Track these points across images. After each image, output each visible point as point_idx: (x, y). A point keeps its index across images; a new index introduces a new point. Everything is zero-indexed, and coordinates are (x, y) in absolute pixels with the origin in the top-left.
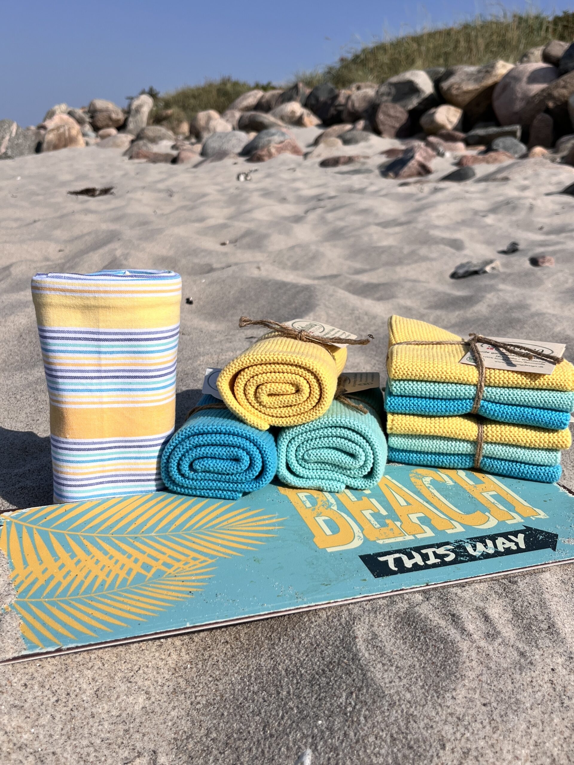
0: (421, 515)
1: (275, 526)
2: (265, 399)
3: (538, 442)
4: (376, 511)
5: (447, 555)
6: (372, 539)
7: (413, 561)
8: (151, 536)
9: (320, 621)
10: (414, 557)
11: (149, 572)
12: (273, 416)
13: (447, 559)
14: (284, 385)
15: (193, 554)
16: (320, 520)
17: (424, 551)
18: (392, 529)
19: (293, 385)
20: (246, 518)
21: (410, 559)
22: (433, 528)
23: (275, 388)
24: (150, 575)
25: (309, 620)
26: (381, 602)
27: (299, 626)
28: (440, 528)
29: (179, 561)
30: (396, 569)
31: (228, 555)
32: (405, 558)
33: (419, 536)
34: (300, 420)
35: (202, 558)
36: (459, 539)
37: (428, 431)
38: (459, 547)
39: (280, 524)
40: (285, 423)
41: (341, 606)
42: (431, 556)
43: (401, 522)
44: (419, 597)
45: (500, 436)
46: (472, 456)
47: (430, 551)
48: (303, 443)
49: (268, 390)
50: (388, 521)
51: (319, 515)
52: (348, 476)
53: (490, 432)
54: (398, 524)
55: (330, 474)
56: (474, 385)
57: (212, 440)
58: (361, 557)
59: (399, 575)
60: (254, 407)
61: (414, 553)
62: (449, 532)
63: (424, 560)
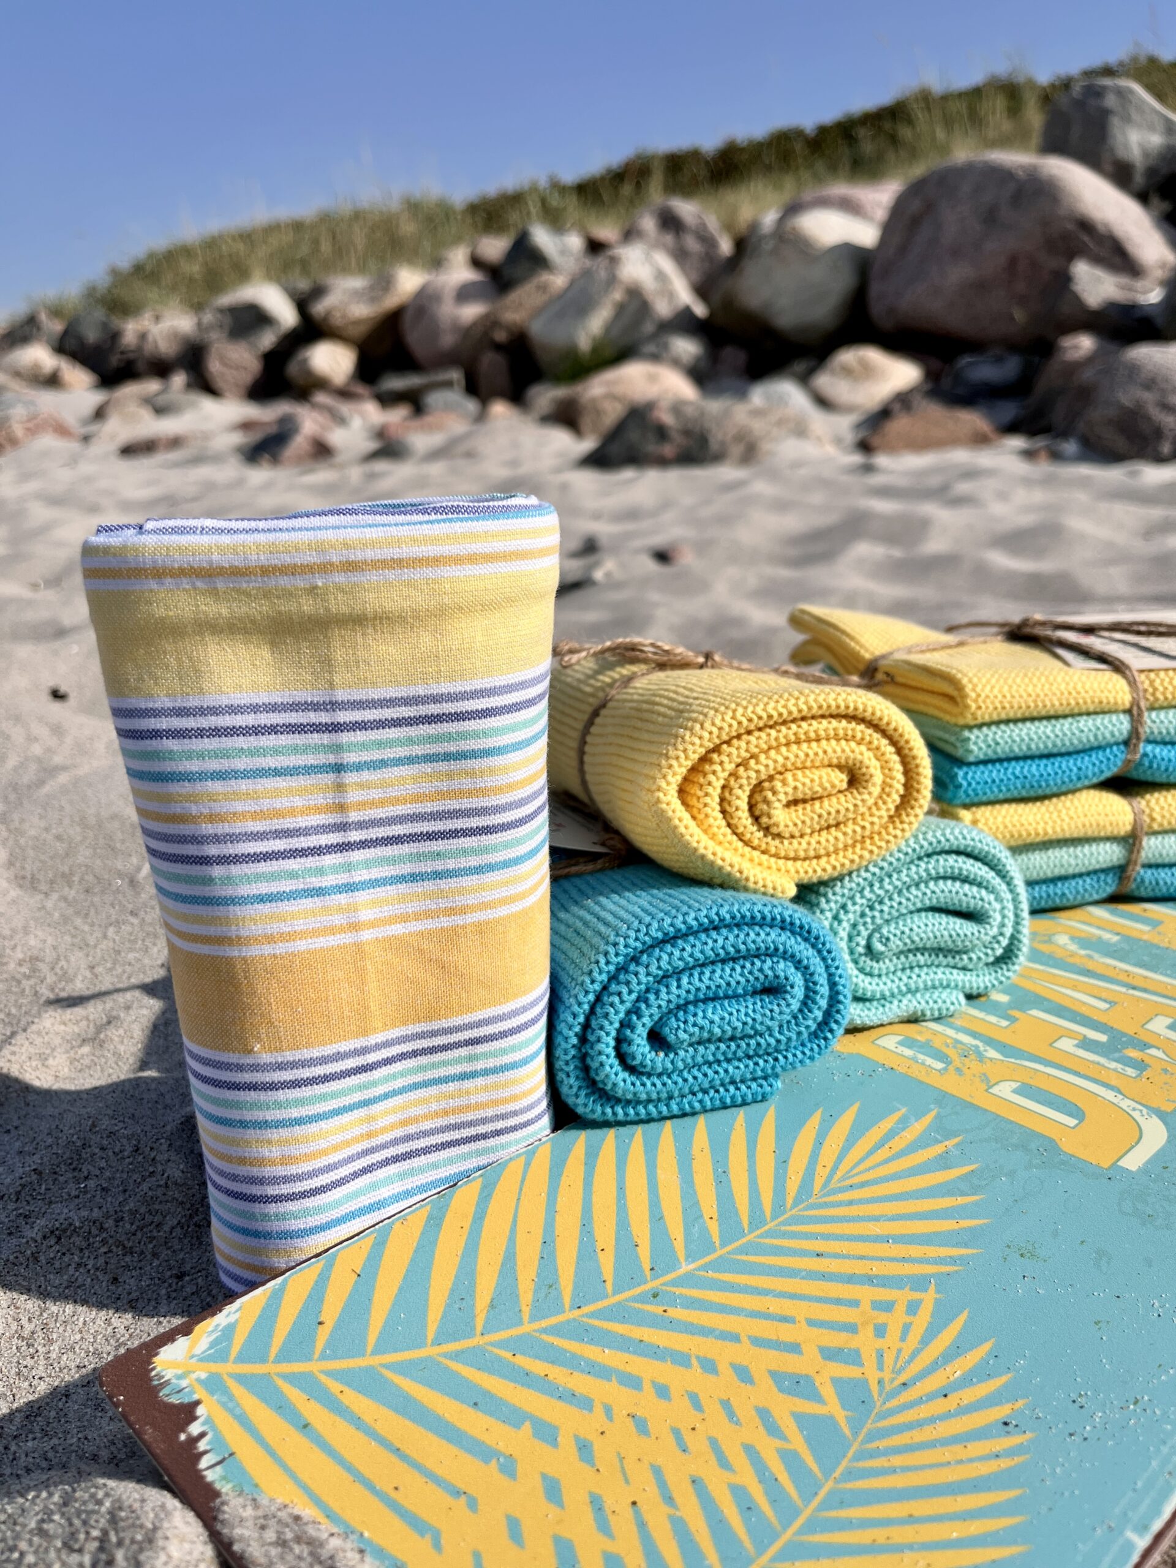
2: (781, 816)
4: (1078, 1036)
14: (824, 772)
16: (1006, 1093)
19: (840, 767)
39: (943, 1131)
43: (1154, 1047)
46: (1121, 870)
49: (790, 790)
50: (1132, 1054)
51: (989, 1082)
52: (965, 969)
53: (1157, 809)
54: (1157, 1053)
56: (1127, 710)
60: (747, 843)
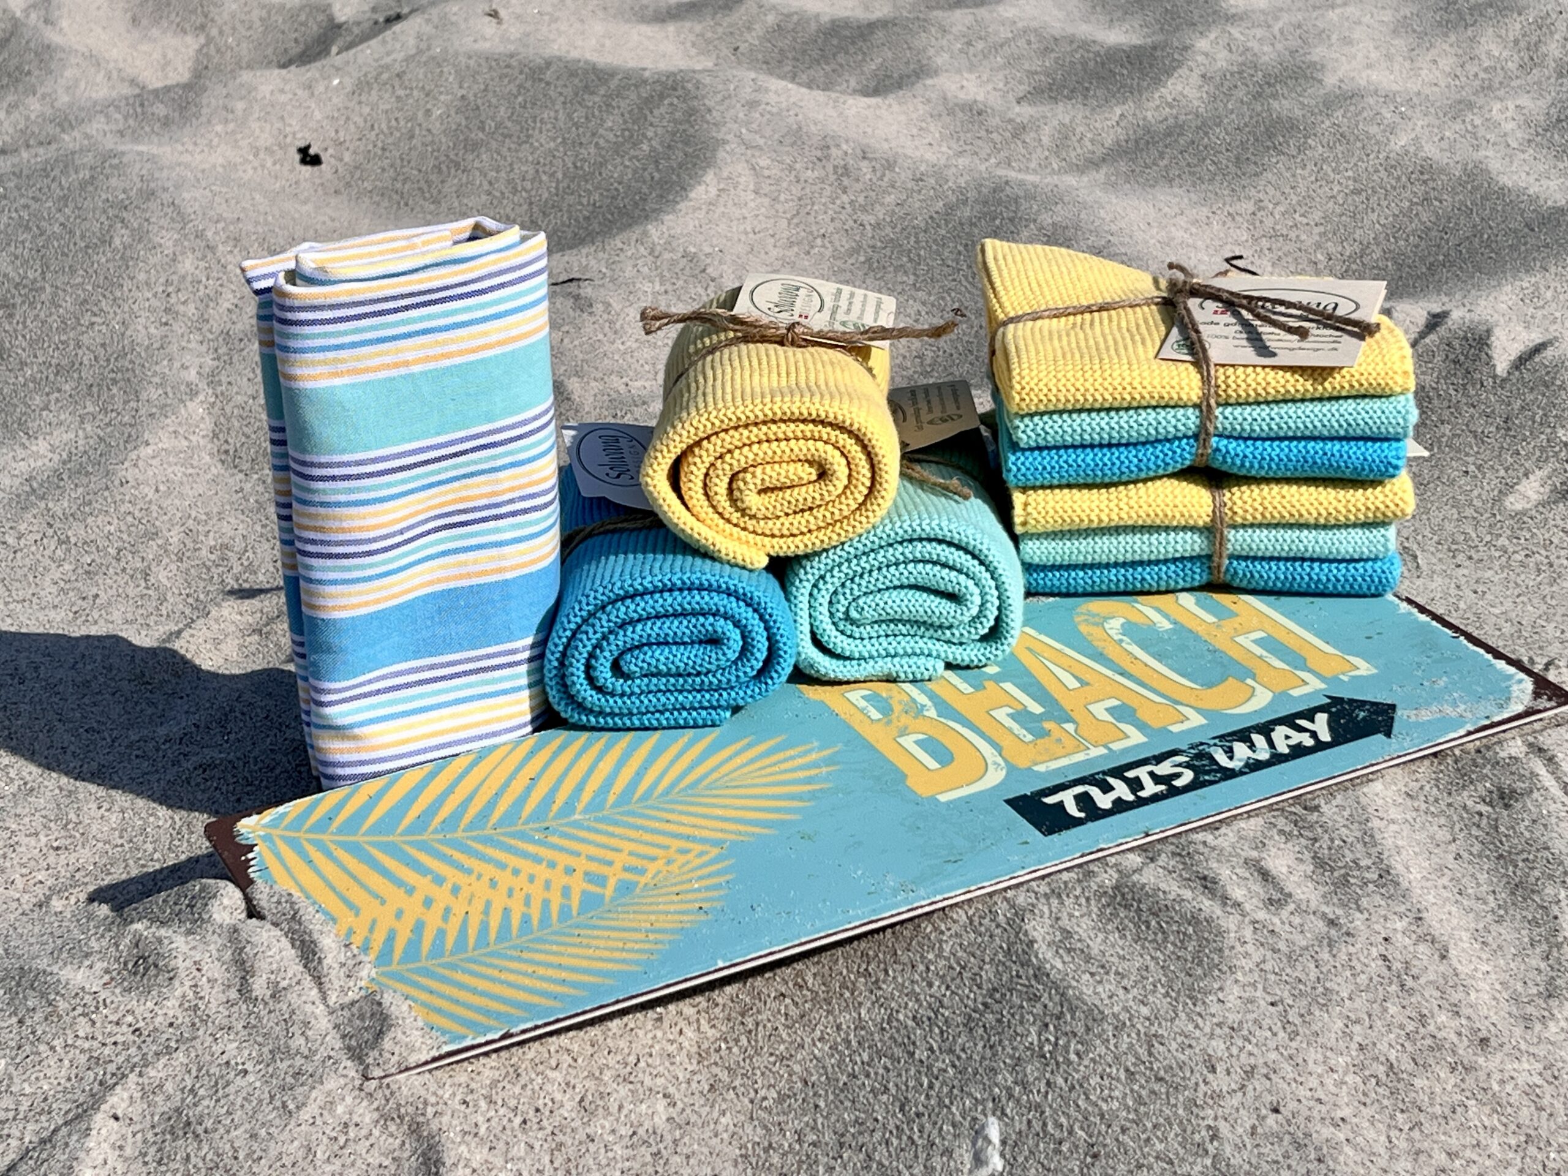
0: (1115, 703)
1: (819, 767)
2: (753, 500)
3: (1344, 511)
4: (1020, 707)
5: (1178, 776)
6: (1022, 763)
7: (1112, 796)
8: (575, 821)
9: (955, 928)
10: (1112, 789)
11: (604, 886)
12: (773, 536)
13: (1178, 783)
14: (792, 466)
15: (677, 844)
16: (908, 742)
17: (1130, 774)
18: (1059, 740)
19: (810, 463)
20: (752, 761)
21: (1105, 792)
22: (1142, 727)
23: (774, 475)
24: (609, 892)
25: (935, 929)
26: (1065, 876)
27: (919, 943)
28: (1155, 724)
29: (653, 859)
30: (1082, 815)
31: (747, 834)
32: (1095, 792)
33: (1116, 746)
34: (835, 537)
35: (697, 848)
36: (1197, 741)
37: (1106, 519)
38: (1200, 756)
39: (829, 761)
40: (802, 546)
41: (991, 895)
42: (1147, 781)
43: (1073, 721)
44: (1135, 860)
45: (1261, 509)
46: (1206, 559)
47: (1142, 773)
48: (843, 585)
49: (759, 482)
50: (1048, 725)
51: (903, 732)
52: (948, 642)
53: (1239, 503)
54: (1070, 727)
55: (907, 644)
56: (1195, 406)
57: (657, 606)
58: (1008, 802)
59: (1090, 825)
60: (728, 521)
61: (1111, 780)
62: (1176, 729)
63: (1134, 791)
